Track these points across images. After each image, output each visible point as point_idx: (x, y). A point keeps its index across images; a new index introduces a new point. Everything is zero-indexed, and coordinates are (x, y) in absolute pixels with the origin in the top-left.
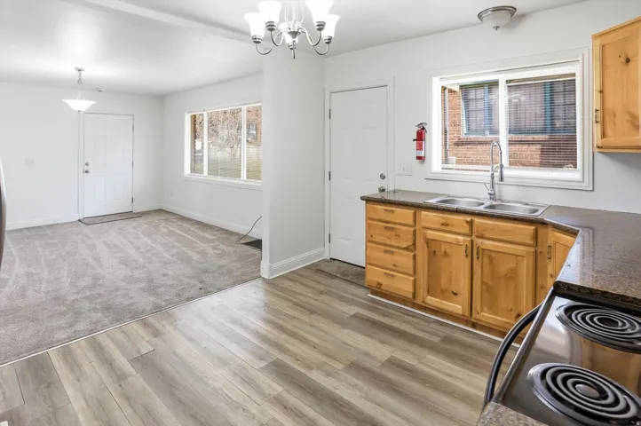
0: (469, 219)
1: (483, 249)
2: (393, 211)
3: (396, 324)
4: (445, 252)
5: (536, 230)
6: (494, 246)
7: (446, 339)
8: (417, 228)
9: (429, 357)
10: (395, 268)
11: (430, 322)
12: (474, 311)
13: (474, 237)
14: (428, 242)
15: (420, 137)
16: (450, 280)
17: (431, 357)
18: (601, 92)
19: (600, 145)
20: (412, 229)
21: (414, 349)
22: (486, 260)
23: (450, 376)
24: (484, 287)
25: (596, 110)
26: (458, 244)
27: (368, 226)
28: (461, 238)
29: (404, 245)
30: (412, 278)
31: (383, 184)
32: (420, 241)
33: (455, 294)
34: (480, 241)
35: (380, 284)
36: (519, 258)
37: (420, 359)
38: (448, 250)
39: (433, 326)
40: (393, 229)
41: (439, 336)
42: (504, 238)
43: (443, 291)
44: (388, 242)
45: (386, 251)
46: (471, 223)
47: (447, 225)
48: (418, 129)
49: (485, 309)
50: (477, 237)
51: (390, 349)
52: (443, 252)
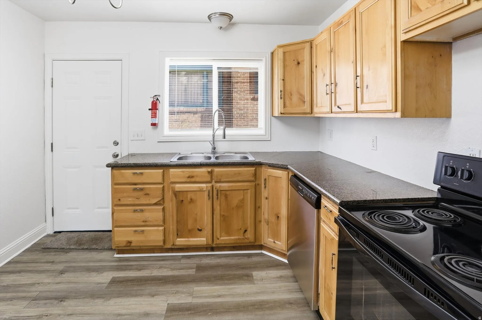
0: (209, 169)
1: (221, 190)
2: (142, 174)
3: (156, 273)
4: (191, 199)
5: (256, 170)
6: (229, 187)
7: (199, 268)
8: (165, 184)
9: (196, 288)
10: (145, 223)
11: (180, 260)
12: (215, 238)
13: (213, 183)
14: (176, 194)
15: (154, 107)
16: (196, 220)
17: (198, 288)
18: (283, 80)
19: (282, 112)
20: (161, 186)
21: (181, 288)
22: (223, 198)
23: (219, 296)
24: (222, 219)
25: (281, 91)
26: (201, 190)
27: (114, 192)
28: (204, 185)
29: (154, 201)
30: (161, 228)
31: (116, 150)
32: (169, 195)
33: (200, 230)
34: (218, 185)
35: (130, 242)
36: (245, 191)
37: (191, 294)
38: (194, 197)
39: (183, 261)
40: (142, 189)
41: (193, 268)
42: (235, 179)
43: (190, 231)
44: (137, 202)
45: (135, 211)
46: (211, 173)
47: (192, 177)
48: (152, 99)
49: (223, 234)
50: (216, 182)
51: (163, 298)
52: (189, 199)
